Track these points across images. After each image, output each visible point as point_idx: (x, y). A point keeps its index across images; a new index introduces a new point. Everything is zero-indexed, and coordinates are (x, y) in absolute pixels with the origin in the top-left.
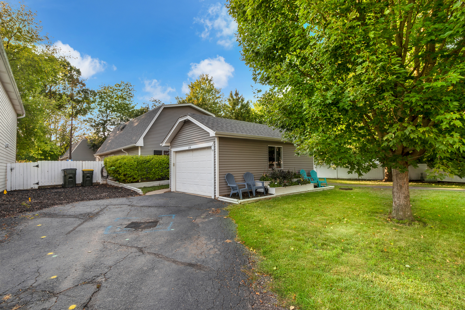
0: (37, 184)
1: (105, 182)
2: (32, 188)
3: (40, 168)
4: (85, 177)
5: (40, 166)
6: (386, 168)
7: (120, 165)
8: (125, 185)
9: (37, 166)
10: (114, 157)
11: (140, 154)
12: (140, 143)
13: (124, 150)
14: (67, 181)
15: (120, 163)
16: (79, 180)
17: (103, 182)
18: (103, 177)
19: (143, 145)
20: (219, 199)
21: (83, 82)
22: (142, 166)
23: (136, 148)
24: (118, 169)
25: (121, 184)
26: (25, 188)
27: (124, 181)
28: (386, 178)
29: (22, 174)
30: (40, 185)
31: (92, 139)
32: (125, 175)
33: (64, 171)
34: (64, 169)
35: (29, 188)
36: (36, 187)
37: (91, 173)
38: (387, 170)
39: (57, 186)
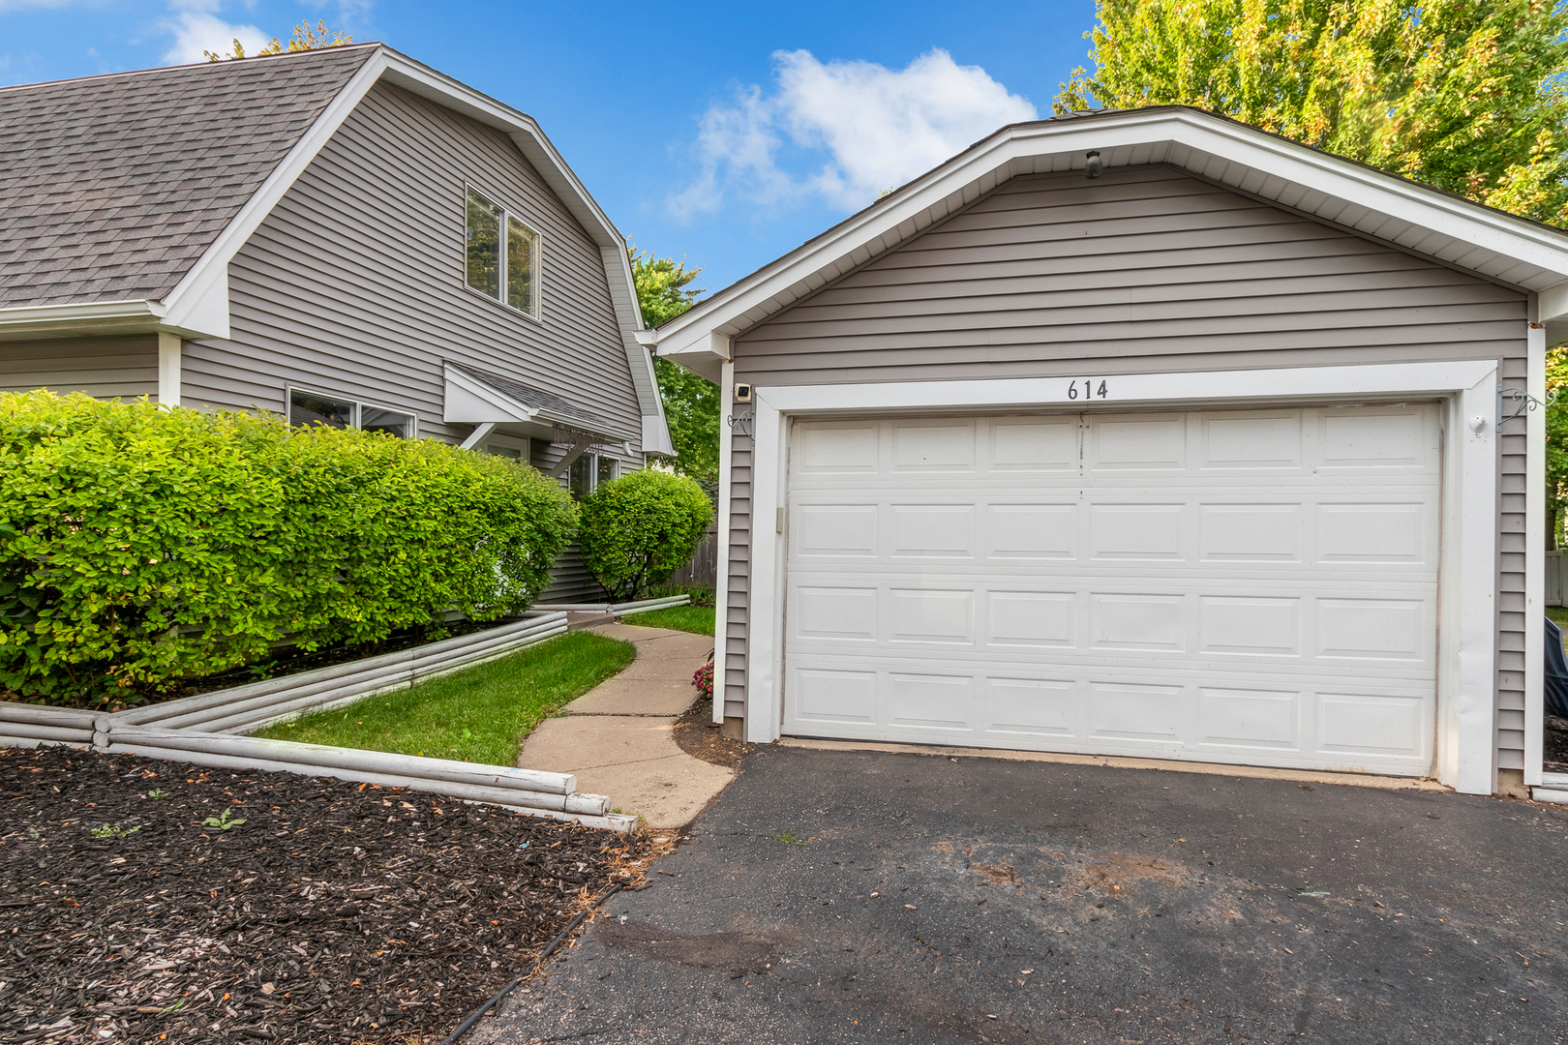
7: (82, 500)
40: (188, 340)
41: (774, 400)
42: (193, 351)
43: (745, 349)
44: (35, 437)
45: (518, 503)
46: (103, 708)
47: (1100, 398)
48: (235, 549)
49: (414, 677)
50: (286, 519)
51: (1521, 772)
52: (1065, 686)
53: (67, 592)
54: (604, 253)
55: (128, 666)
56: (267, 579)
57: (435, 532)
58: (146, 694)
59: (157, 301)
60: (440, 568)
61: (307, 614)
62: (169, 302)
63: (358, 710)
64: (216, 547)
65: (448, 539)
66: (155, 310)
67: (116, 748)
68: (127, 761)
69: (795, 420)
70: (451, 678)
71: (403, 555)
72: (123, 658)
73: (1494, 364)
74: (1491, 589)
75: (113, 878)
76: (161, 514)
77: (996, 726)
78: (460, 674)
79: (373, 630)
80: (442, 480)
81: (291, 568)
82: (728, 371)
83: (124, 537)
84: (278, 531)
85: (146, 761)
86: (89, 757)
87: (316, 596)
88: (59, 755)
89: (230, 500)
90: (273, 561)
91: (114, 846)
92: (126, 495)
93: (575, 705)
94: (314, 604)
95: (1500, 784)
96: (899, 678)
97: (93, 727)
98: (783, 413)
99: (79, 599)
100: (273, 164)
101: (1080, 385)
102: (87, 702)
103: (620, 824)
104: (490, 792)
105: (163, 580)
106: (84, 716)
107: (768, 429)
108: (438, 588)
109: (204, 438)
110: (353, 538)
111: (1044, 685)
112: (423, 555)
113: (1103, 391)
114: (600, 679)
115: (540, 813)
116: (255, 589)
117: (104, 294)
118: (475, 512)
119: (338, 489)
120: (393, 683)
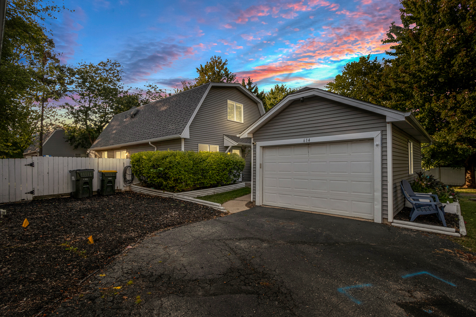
0: (32, 192)
1: (128, 189)
2: (24, 200)
3: (35, 168)
4: (106, 181)
5: (36, 164)
6: (469, 172)
7: (171, 165)
8: (175, 194)
9: (32, 165)
10: (157, 153)
11: (183, 149)
12: (186, 134)
13: (152, 143)
14: (80, 188)
15: (170, 162)
16: (96, 185)
17: (125, 188)
18: (126, 181)
19: (188, 137)
20: (393, 224)
21: (56, 57)
22: (198, 167)
23: (177, 141)
24: (166, 171)
25: (166, 192)
26: (13, 200)
27: (172, 189)
28: (467, 183)
29: (8, 178)
30: (36, 194)
31: (70, 129)
32: (176, 180)
33: (77, 173)
34: (77, 170)
35: (18, 199)
36: (30, 197)
37: (114, 175)
38: (469, 175)
39: (62, 196)
40: (185, 139)
41: (259, 144)
42: (186, 140)
43: (255, 135)
44: (167, 157)
45: (231, 162)
46: (175, 193)
47: (309, 142)
48: (187, 171)
49: (214, 193)
50: (194, 167)
51: (387, 219)
52: (307, 198)
53: (170, 177)
54: (258, 105)
55: (177, 187)
56: (191, 176)
57: (216, 168)
58: (178, 191)
59: (180, 134)
60: (217, 174)
61: (197, 181)
62: (182, 134)
63: (205, 197)
64: (185, 171)
65: (218, 169)
66: (180, 136)
67: (175, 198)
68: (176, 199)
69: (264, 148)
70: (220, 193)
71: (211, 172)
72: (176, 186)
73: (380, 132)
74: (380, 179)
75: (172, 208)
76: (179, 166)
77: (296, 205)
78: (222, 193)
79: (207, 184)
80: (217, 159)
81: (194, 174)
82: (252, 139)
83: (175, 170)
84: (192, 168)
85: (178, 200)
86: (173, 199)
87: (198, 178)
88: (170, 198)
89: (186, 164)
90: (192, 173)
91: (173, 206)
92: (176, 164)
93: (236, 199)
94: (198, 180)
95: (383, 221)
96: (280, 195)
97: (173, 195)
98: (261, 146)
99: (171, 178)
100: (195, 108)
101: (305, 140)
102: (173, 192)
103: (225, 211)
104: (211, 205)
105: (179, 176)
106: (172, 193)
107: (258, 149)
108: (217, 177)
109: (183, 156)
110: (203, 170)
111: (303, 197)
112: (214, 172)
113: (309, 141)
114: (243, 195)
115: (216, 209)
116: (190, 177)
117: (175, 133)
118: (223, 164)
119: (201, 162)
120: (211, 193)
